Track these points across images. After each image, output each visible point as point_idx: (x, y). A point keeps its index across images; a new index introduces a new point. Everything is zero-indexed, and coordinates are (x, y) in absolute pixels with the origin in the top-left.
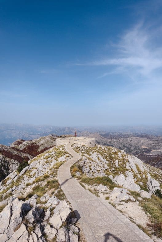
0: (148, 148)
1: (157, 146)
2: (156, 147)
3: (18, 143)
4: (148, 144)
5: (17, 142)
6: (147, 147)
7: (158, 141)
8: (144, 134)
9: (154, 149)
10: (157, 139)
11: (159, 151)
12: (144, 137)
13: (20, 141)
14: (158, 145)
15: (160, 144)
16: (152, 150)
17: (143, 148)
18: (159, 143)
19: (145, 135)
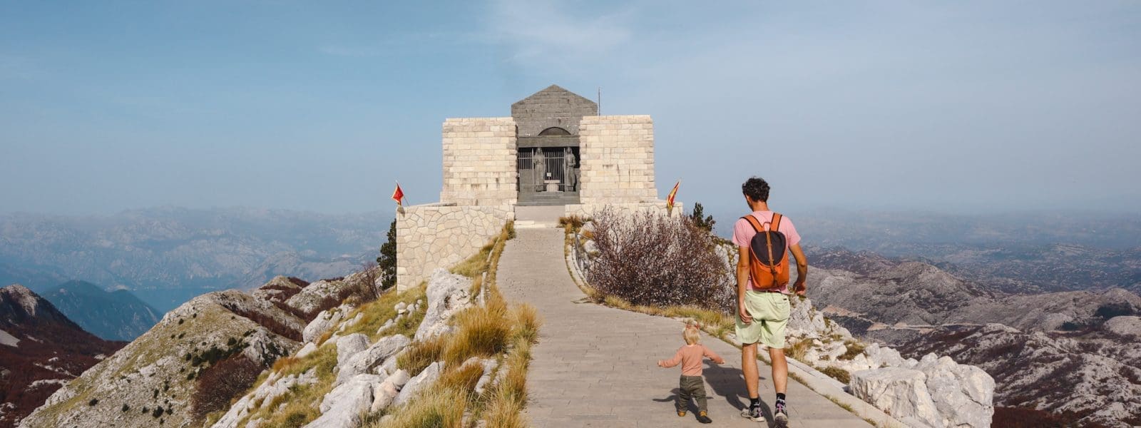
0: (854, 315)
1: (893, 304)
2: (891, 310)
3: (278, 292)
4: (855, 297)
5: (272, 287)
6: (849, 309)
7: (898, 280)
8: (837, 249)
9: (881, 318)
10: (895, 274)
11: (902, 326)
12: (836, 266)
13: (283, 283)
14: (896, 298)
15: (907, 294)
16: (870, 324)
17: (832, 313)
18: (901, 291)
19: (843, 257)
